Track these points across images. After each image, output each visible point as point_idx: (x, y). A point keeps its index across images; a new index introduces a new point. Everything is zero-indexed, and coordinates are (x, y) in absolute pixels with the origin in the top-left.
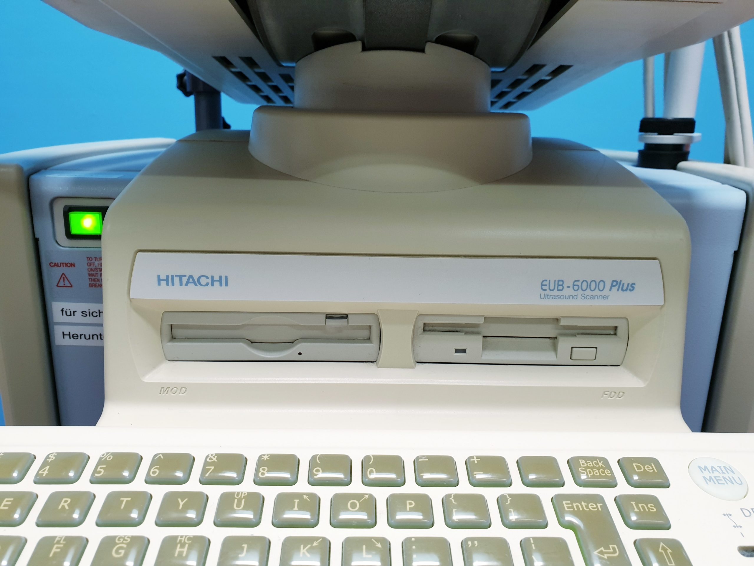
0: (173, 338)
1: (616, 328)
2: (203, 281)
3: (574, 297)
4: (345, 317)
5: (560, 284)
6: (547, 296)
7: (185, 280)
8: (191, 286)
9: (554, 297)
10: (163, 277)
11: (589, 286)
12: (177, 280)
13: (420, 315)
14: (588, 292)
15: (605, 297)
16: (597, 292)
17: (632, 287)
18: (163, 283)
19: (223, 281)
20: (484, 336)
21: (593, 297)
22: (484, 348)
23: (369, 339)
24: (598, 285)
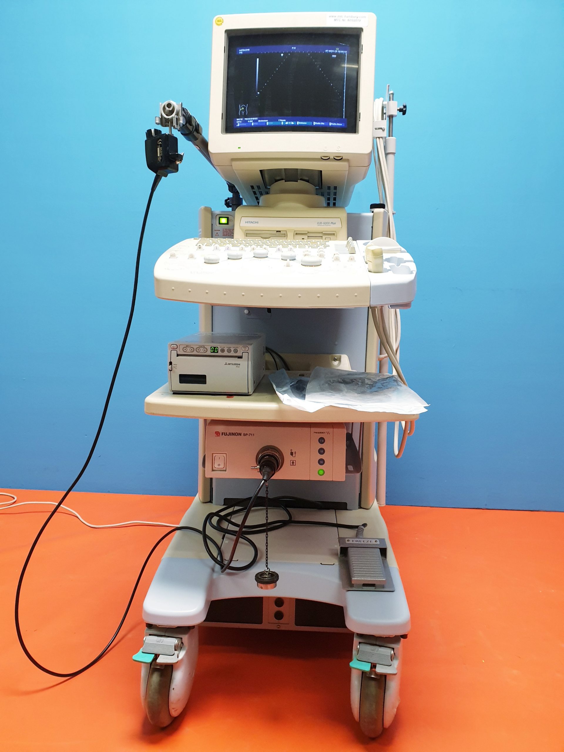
0: (246, 236)
1: (334, 234)
2: (254, 222)
3: (324, 225)
4: (280, 231)
5: (321, 223)
6: (319, 225)
7: (250, 222)
8: (251, 223)
9: (320, 226)
10: (246, 222)
11: (327, 223)
12: (249, 222)
13: (295, 231)
14: (327, 225)
15: (330, 225)
16: (328, 225)
17: (335, 223)
18: (246, 223)
19: (257, 223)
20: (308, 236)
21: (328, 226)
22: (308, 238)
23: (285, 237)
24: (328, 223)
